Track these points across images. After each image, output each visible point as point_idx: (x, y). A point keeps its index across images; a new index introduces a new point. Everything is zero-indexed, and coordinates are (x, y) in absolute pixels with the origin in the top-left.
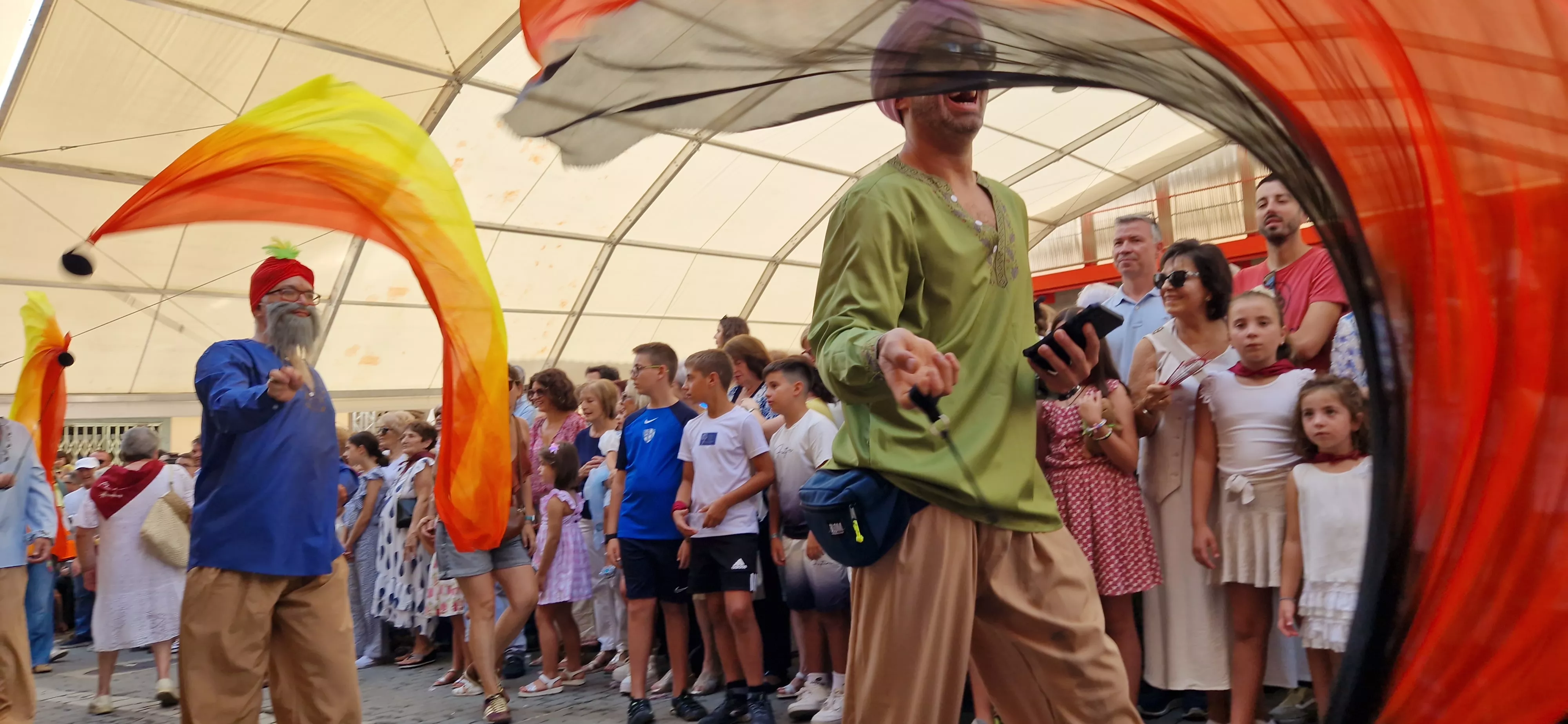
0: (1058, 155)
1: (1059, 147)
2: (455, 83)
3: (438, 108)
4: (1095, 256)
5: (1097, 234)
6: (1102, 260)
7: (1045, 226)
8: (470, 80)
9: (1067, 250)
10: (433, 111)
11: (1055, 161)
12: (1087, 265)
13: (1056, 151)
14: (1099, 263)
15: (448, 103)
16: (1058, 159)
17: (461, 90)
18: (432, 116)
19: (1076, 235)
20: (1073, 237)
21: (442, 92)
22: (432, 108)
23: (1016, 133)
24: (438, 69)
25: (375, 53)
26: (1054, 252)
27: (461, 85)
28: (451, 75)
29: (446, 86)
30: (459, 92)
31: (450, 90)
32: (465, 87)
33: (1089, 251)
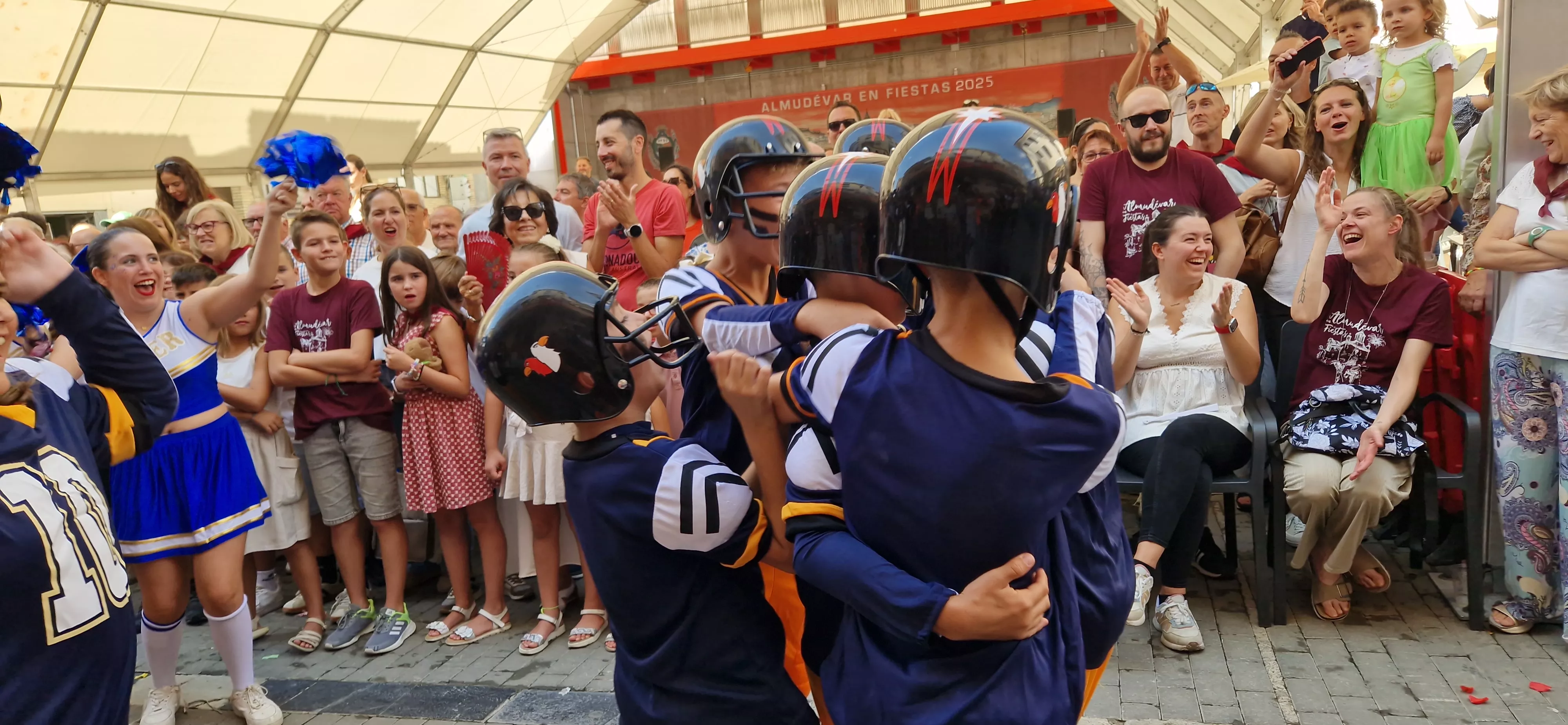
4: (688, 38)
6: (693, 43)
9: (661, 28)
12: (680, 47)
14: (693, 46)
19: (668, 14)
20: (666, 16)
26: (648, 31)
33: (683, 32)
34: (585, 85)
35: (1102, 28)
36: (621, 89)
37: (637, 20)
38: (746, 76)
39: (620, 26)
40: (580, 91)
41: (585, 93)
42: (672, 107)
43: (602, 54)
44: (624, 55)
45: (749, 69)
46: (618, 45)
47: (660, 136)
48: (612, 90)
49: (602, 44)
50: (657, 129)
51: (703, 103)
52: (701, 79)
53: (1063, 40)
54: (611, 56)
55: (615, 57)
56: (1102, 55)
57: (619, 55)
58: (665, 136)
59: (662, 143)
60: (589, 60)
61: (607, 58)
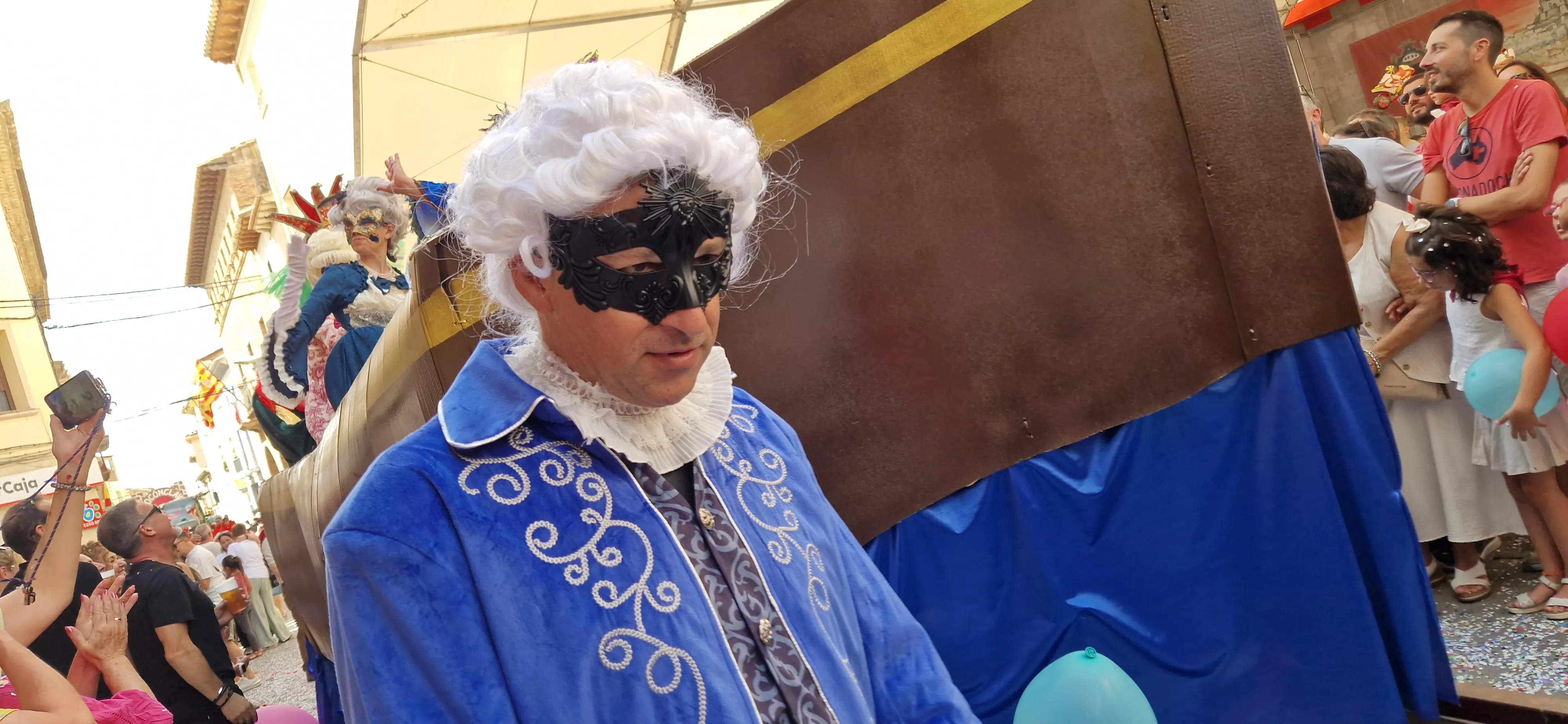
2: (679, 14)
3: (672, 42)
8: (692, 5)
10: (669, 46)
15: (679, 34)
17: (687, 19)
18: (670, 51)
21: (671, 26)
22: (668, 43)
24: (662, 7)
25: (606, 14)
27: (685, 14)
28: (673, 8)
29: (673, 19)
30: (685, 21)
31: (677, 22)
32: (689, 14)
34: (1302, 28)
36: (1346, 17)
40: (1296, 36)
41: (1301, 35)
42: (1415, 16)
47: (1405, 54)
48: (1336, 21)
50: (1400, 47)
58: (1413, 50)
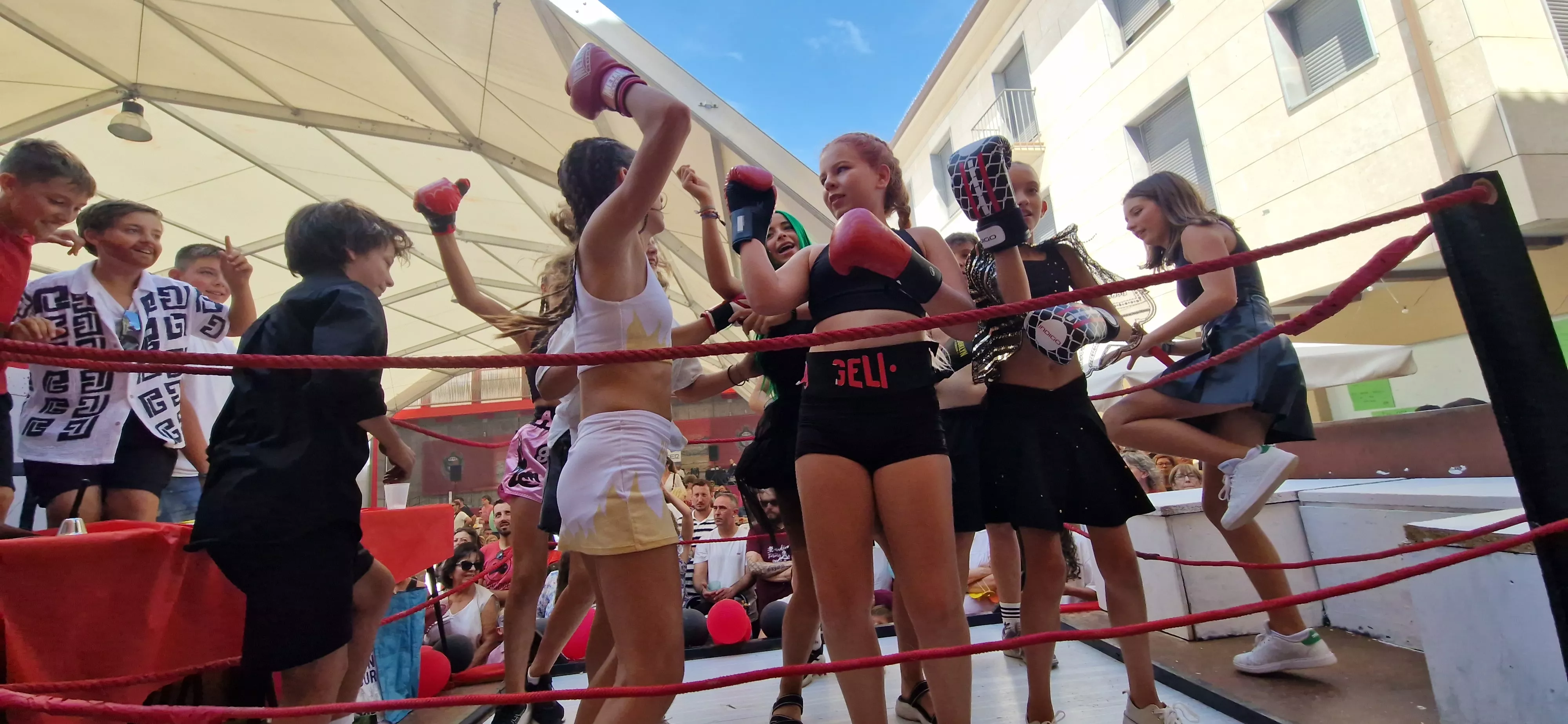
0: (456, 335)
1: (457, 330)
4: (480, 397)
5: (482, 383)
6: (483, 400)
7: (446, 375)
9: (460, 390)
11: (453, 339)
12: (473, 402)
13: (455, 332)
14: (482, 402)
16: (456, 338)
19: (468, 383)
23: (427, 319)
26: (452, 391)
33: (476, 394)
35: (730, 401)
37: (445, 385)
38: (517, 419)
39: (433, 388)
43: (417, 404)
44: (432, 406)
45: (519, 416)
46: (429, 400)
49: (417, 399)
51: (485, 435)
52: (485, 421)
53: (710, 406)
54: (422, 406)
55: (425, 408)
56: (730, 415)
57: (429, 406)
59: (453, 460)
60: (406, 408)
61: (419, 407)
